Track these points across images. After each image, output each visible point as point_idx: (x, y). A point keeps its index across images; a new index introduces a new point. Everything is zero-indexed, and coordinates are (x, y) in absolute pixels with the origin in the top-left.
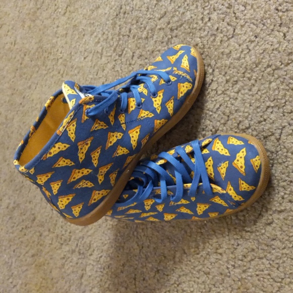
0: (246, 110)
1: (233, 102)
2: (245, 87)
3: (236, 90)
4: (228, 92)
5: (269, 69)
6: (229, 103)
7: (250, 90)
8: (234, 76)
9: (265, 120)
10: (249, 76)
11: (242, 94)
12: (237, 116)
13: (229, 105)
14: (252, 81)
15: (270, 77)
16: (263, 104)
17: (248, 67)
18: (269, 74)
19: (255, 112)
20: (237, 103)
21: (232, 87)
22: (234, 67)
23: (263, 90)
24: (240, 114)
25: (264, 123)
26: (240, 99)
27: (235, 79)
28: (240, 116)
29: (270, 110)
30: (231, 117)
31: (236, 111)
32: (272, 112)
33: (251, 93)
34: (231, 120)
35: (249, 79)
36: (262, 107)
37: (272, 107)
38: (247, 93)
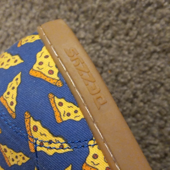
0: (125, 59)
1: (107, 50)
2: (121, 32)
3: (109, 36)
4: (99, 40)
5: (150, 8)
6: (101, 52)
7: (127, 34)
8: (105, 20)
9: (151, 69)
10: (124, 18)
11: (117, 40)
12: (114, 67)
13: (102, 55)
14: (129, 25)
15: (151, 18)
16: (146, 50)
17: (123, 9)
18: (150, 14)
19: (136, 59)
20: (111, 51)
21: (104, 32)
22: (103, 10)
23: (144, 33)
24: (117, 64)
25: (150, 72)
26: (114, 46)
27: (107, 23)
28: (117, 67)
29: (156, 56)
30: (106, 68)
31: (111, 61)
32: (158, 59)
33: (128, 38)
34: (106, 72)
35: (125, 22)
36: (144, 53)
37: (159, 53)
38: (123, 39)
